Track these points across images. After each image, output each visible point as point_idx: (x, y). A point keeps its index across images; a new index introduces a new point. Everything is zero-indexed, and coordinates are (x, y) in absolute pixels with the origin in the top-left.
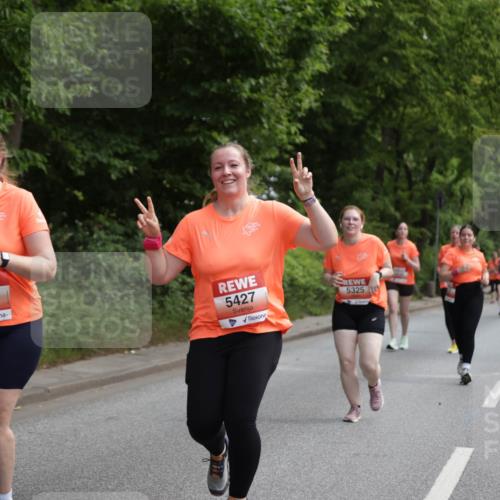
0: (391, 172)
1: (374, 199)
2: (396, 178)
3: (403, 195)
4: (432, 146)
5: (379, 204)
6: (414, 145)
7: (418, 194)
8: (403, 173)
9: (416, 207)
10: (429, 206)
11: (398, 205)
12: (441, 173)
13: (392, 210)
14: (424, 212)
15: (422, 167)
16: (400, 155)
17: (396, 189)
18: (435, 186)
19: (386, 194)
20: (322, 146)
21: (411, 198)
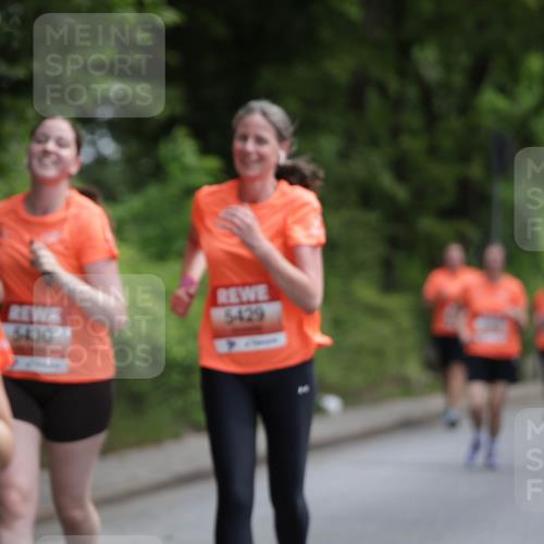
0: (383, 90)
1: (344, 155)
2: (397, 104)
3: (413, 145)
4: (482, 25)
5: (357, 168)
6: (439, 25)
7: (447, 143)
8: (412, 92)
9: (444, 174)
10: (476, 170)
11: (401, 168)
12: (503, 90)
13: (387, 181)
14: (465, 186)
15: (458, 80)
16: (404, 50)
17: (396, 132)
18: (488, 122)
19: (374, 142)
20: (219, 30)
21: (433, 151)
